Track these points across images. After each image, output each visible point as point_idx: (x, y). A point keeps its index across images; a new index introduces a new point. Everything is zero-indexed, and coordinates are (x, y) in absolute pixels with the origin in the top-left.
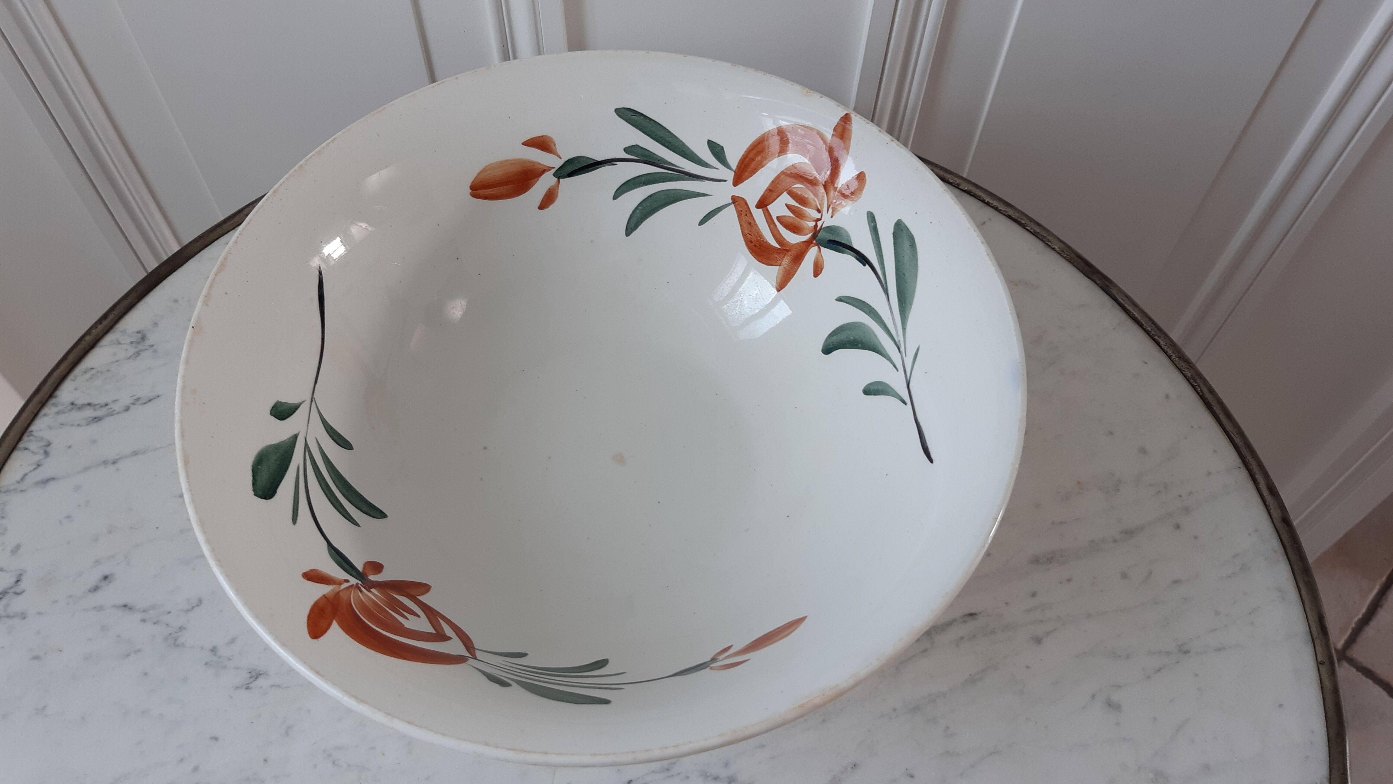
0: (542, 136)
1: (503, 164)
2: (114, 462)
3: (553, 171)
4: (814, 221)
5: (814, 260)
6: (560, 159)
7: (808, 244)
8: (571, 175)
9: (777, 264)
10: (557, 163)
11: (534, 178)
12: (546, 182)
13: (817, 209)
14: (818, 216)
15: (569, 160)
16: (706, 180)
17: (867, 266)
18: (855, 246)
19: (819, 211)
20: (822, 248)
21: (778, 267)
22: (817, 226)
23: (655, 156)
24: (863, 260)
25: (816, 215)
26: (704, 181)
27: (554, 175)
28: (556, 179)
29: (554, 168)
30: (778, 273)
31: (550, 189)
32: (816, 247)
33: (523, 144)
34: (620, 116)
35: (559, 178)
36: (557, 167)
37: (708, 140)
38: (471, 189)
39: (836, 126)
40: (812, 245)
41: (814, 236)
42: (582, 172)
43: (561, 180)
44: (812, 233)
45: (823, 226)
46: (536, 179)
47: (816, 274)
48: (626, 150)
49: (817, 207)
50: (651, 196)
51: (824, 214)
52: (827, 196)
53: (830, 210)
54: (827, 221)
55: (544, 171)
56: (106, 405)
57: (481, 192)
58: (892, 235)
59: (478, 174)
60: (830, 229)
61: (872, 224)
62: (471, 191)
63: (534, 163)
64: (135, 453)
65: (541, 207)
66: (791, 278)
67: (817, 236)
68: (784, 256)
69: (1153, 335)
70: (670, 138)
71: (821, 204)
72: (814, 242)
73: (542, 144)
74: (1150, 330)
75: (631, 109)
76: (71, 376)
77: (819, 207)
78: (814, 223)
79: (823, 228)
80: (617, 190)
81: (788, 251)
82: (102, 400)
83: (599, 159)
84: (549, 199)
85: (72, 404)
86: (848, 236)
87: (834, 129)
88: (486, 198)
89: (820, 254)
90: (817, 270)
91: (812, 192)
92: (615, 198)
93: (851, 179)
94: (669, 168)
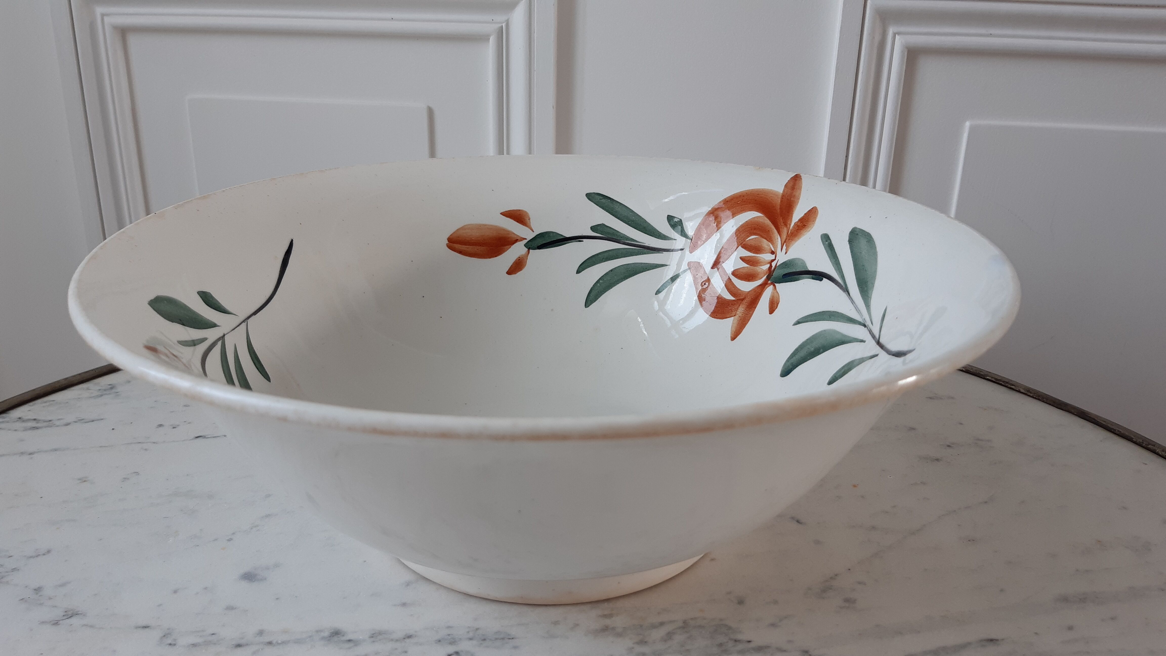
0: (519, 210)
1: (480, 227)
2: (30, 454)
3: (525, 242)
4: (768, 263)
5: (770, 298)
6: (532, 232)
7: (763, 287)
8: (540, 247)
9: (731, 315)
10: (529, 235)
11: (507, 245)
12: (517, 250)
13: (771, 251)
14: (773, 257)
15: (540, 234)
16: (664, 251)
17: (824, 279)
18: (811, 268)
19: (773, 253)
20: (776, 284)
21: (733, 317)
22: (772, 266)
23: (619, 234)
24: (819, 276)
25: (769, 257)
26: (662, 253)
27: (525, 245)
28: (527, 249)
29: (526, 239)
30: (733, 323)
31: (519, 257)
32: (772, 286)
33: (501, 214)
34: (589, 199)
35: (529, 249)
36: (529, 238)
37: (668, 215)
38: (448, 241)
39: (787, 183)
40: (767, 286)
41: (768, 278)
42: (550, 246)
43: (531, 251)
44: (767, 274)
45: (777, 265)
46: (508, 247)
47: (772, 311)
48: (593, 228)
49: (771, 249)
50: (611, 270)
51: (777, 254)
52: (780, 237)
53: (784, 247)
54: (782, 258)
55: (516, 241)
56: (50, 421)
57: (457, 246)
58: (848, 242)
59: (457, 230)
60: (785, 264)
61: (827, 243)
62: (448, 242)
63: (509, 232)
64: (56, 450)
65: (509, 272)
66: (746, 324)
67: (772, 275)
68: (739, 305)
69: (1146, 444)
70: (634, 217)
71: (776, 248)
72: (769, 282)
73: (518, 217)
74: (1141, 441)
75: (600, 194)
76: (31, 404)
77: (773, 249)
78: (769, 265)
79: (778, 266)
80: (581, 265)
81: (743, 300)
82: (50, 418)
83: (568, 235)
84: (517, 267)
85: (20, 418)
86: (803, 263)
87: (785, 185)
88: (460, 252)
89: (775, 291)
90: (773, 307)
91: (765, 239)
92: (578, 272)
93: (804, 216)
94: (631, 243)
